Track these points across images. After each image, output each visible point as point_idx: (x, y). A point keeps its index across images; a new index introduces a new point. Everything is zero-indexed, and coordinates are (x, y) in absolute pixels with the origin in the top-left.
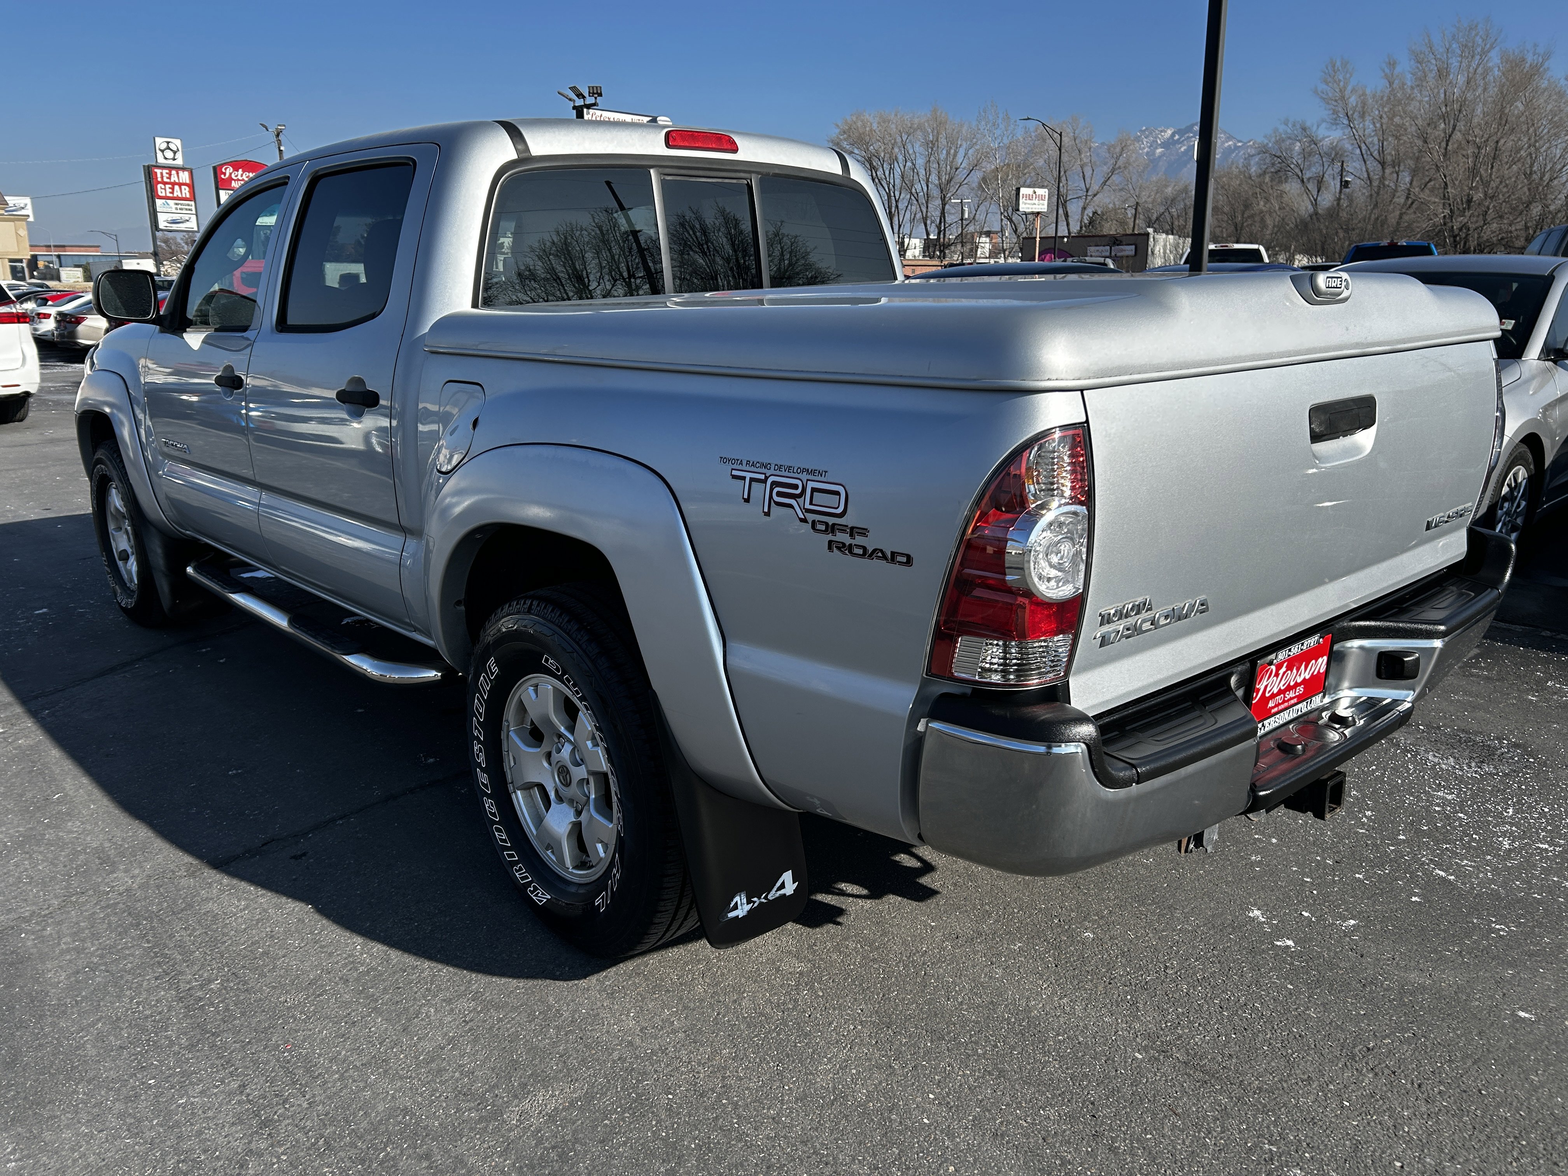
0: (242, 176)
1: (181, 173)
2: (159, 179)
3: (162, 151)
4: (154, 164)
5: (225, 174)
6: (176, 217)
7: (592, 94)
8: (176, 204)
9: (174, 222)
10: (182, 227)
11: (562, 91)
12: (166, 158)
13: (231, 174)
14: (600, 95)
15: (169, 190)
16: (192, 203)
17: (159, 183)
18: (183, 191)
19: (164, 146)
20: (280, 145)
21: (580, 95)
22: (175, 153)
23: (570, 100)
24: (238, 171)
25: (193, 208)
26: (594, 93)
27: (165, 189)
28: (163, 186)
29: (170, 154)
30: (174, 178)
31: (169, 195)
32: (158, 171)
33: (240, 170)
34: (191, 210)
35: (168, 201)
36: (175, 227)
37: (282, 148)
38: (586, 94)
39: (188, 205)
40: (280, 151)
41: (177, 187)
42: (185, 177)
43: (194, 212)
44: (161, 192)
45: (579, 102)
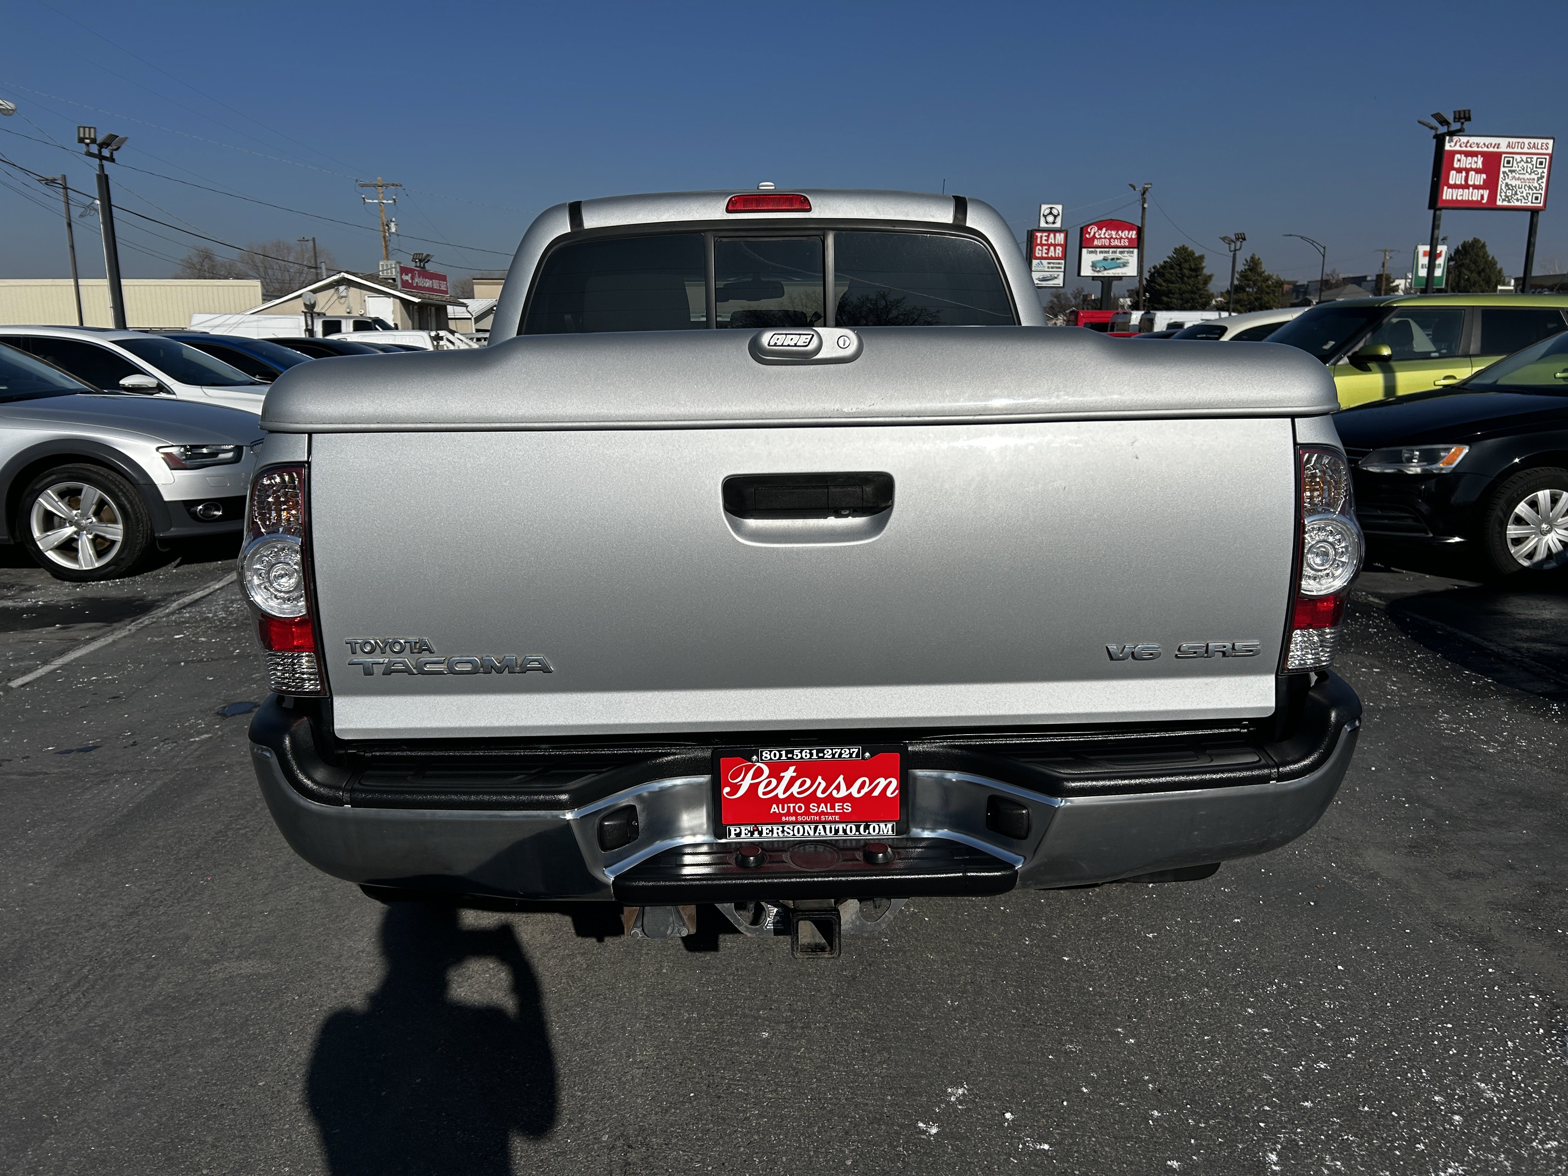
0: (1105, 234)
1: (1057, 235)
2: (1039, 242)
3: (1045, 216)
4: (1036, 228)
5: (1089, 233)
6: (1047, 274)
7: (1456, 119)
8: (1049, 263)
9: (1044, 279)
10: (1050, 283)
11: (1422, 120)
12: (1047, 223)
13: (1095, 233)
14: (1468, 119)
15: (1045, 251)
16: (1063, 261)
17: (1038, 245)
18: (1057, 251)
19: (1048, 211)
20: (1144, 202)
21: (1444, 122)
22: (1055, 217)
23: (1432, 128)
24: (1101, 229)
25: (1063, 266)
26: (1460, 118)
27: (1042, 251)
28: (1040, 248)
29: (1050, 219)
30: (1051, 241)
31: (1044, 255)
32: (1039, 235)
33: (1104, 230)
34: (1060, 268)
35: (1043, 261)
36: (1044, 284)
37: (1146, 206)
38: (1451, 120)
39: (1059, 263)
40: (1144, 208)
41: (1052, 248)
42: (1060, 238)
43: (1063, 270)
44: (1038, 254)
45: (1443, 130)
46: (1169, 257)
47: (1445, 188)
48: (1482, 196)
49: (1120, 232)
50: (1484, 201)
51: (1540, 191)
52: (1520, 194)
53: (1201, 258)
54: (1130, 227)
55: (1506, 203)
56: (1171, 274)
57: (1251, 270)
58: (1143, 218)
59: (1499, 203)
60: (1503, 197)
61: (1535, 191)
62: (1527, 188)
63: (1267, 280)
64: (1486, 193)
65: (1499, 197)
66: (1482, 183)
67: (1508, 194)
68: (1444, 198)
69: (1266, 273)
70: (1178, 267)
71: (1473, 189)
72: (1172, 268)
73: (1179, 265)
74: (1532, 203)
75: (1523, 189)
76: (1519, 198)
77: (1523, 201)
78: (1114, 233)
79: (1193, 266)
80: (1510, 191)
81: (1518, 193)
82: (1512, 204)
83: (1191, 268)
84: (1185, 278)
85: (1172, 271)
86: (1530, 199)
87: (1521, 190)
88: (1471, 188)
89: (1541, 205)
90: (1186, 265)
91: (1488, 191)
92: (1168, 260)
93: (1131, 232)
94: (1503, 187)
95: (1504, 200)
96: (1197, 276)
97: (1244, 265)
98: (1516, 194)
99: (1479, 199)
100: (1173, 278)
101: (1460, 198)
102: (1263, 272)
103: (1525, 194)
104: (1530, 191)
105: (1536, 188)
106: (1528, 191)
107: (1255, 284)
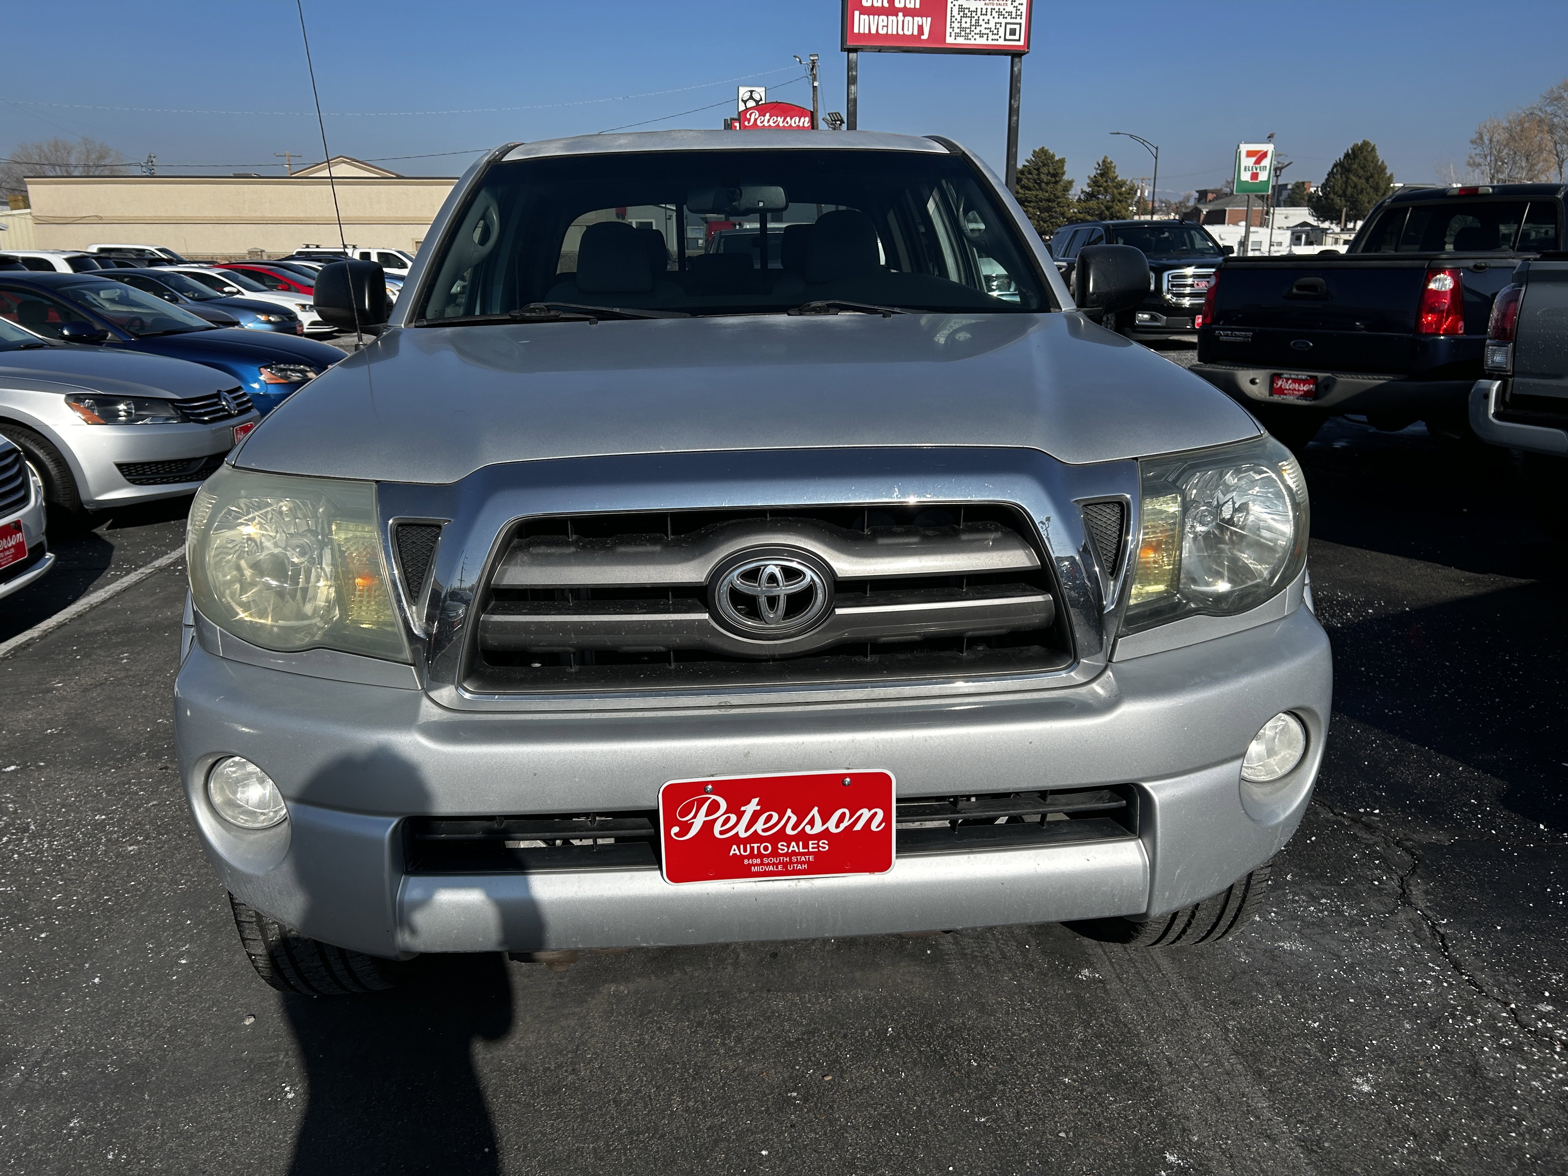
3: (745, 102)
19: (747, 95)
22: (757, 102)
29: (752, 104)
46: (1027, 161)
47: (857, 13)
48: (921, 28)
49: (788, 119)
50: (925, 37)
51: (1018, 20)
52: (984, 26)
53: (1062, 161)
54: (800, 112)
55: (961, 41)
56: (1028, 179)
57: (1102, 175)
58: (815, 100)
59: (950, 40)
60: (958, 31)
61: (1009, 20)
62: (995, 14)
63: (1121, 187)
64: (927, 22)
65: (949, 30)
66: (918, 6)
67: (964, 25)
68: (856, 31)
69: (1119, 179)
70: (1035, 172)
71: (904, 16)
72: (1030, 173)
73: (1038, 170)
74: (1005, 40)
75: (989, 17)
76: (984, 31)
77: (991, 36)
78: (780, 119)
79: (1051, 171)
80: (968, 20)
81: (981, 22)
82: (972, 42)
83: (1049, 172)
84: (1043, 184)
85: (1030, 176)
86: (1002, 33)
87: (986, 18)
88: (900, 14)
89: (1021, 43)
90: (1044, 170)
91: (929, 19)
92: (1027, 164)
93: (802, 119)
94: (955, 12)
95: (957, 35)
96: (1056, 182)
97: (1097, 169)
98: (977, 24)
99: (916, 33)
100: (1031, 185)
101: (882, 31)
102: (1116, 177)
103: (992, 25)
104: (1001, 20)
105: (1010, 13)
106: (997, 20)
107: (1106, 191)
